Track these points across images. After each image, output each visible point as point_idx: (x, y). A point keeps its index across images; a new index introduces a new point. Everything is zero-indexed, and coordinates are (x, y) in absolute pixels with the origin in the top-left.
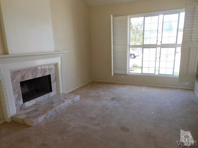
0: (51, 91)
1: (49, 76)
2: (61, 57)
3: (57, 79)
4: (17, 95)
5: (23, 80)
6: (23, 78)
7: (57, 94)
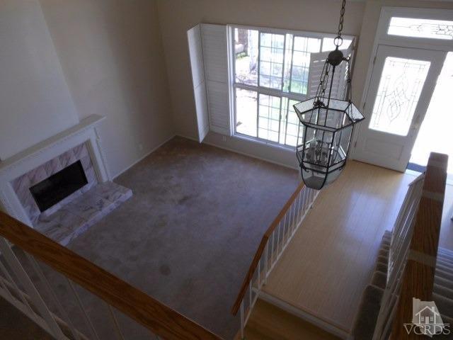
0: (86, 182)
1: (79, 163)
2: (95, 129)
3: (93, 163)
4: (29, 207)
5: (34, 184)
6: (32, 181)
7: (98, 183)
